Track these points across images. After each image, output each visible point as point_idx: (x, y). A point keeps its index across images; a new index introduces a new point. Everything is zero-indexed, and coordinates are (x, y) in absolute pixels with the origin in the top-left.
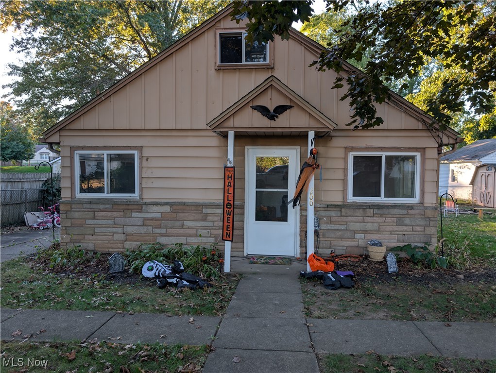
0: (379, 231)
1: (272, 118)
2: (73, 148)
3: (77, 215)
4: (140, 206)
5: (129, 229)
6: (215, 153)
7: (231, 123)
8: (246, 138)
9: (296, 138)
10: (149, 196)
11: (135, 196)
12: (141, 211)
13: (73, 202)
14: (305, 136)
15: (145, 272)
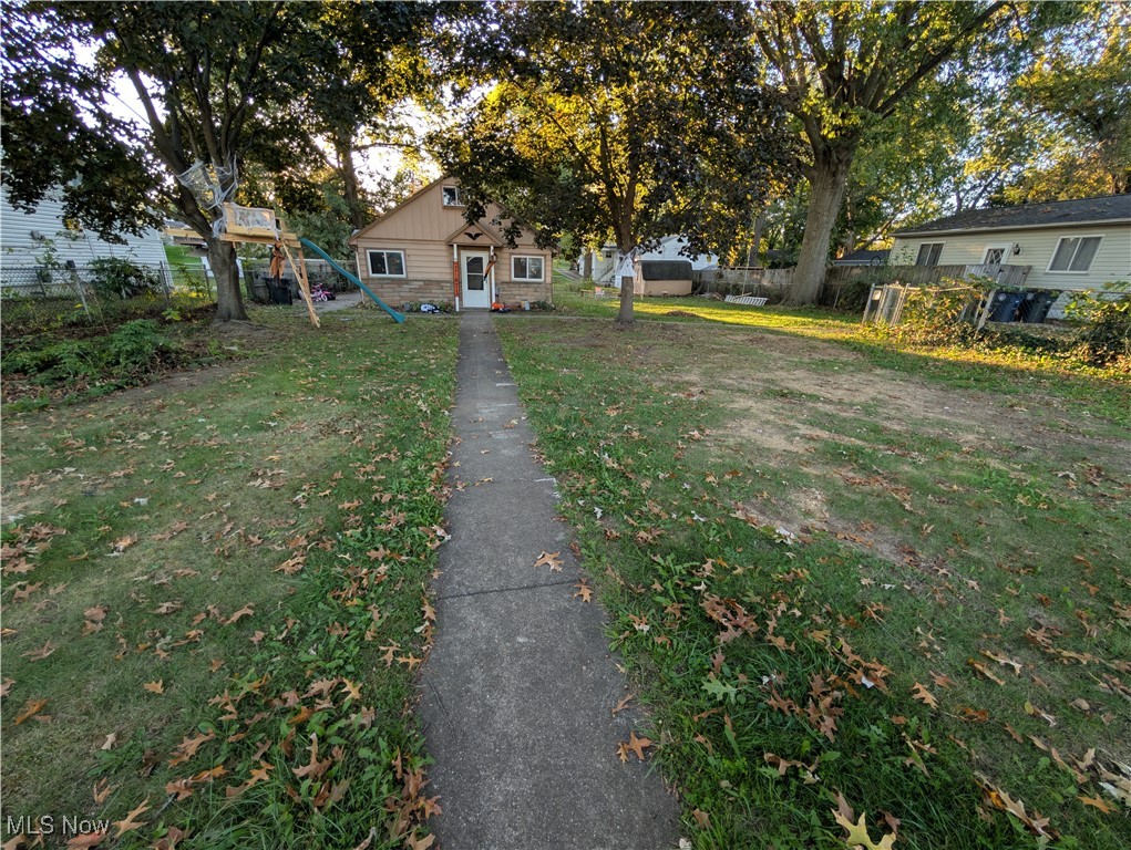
0: (526, 295)
1: (474, 239)
2: (366, 249)
3: (371, 285)
4: (407, 281)
5: (402, 294)
6: (445, 254)
7: (454, 240)
8: (462, 247)
9: (486, 248)
10: (411, 276)
12: (407, 284)
13: (367, 280)
14: (489, 247)
15: (423, 308)
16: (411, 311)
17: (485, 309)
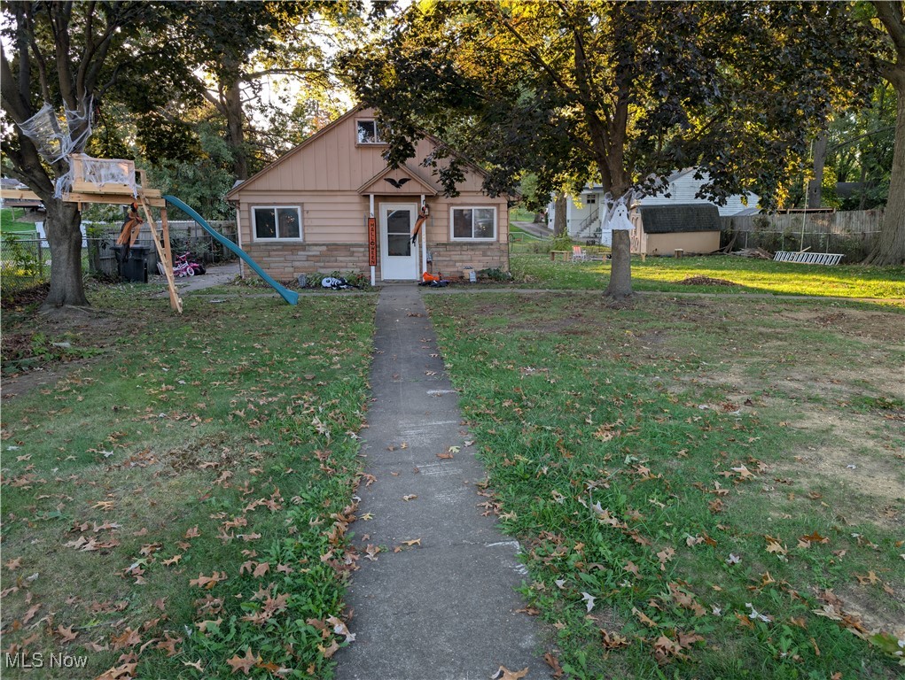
0: (471, 261)
1: (398, 186)
2: (250, 204)
3: (255, 254)
4: (303, 246)
5: (297, 264)
6: (357, 207)
7: (371, 189)
8: (381, 198)
9: (415, 198)
10: (310, 239)
12: (304, 250)
13: (250, 246)
14: (420, 196)
15: (324, 283)
16: (307, 286)
17: (413, 281)
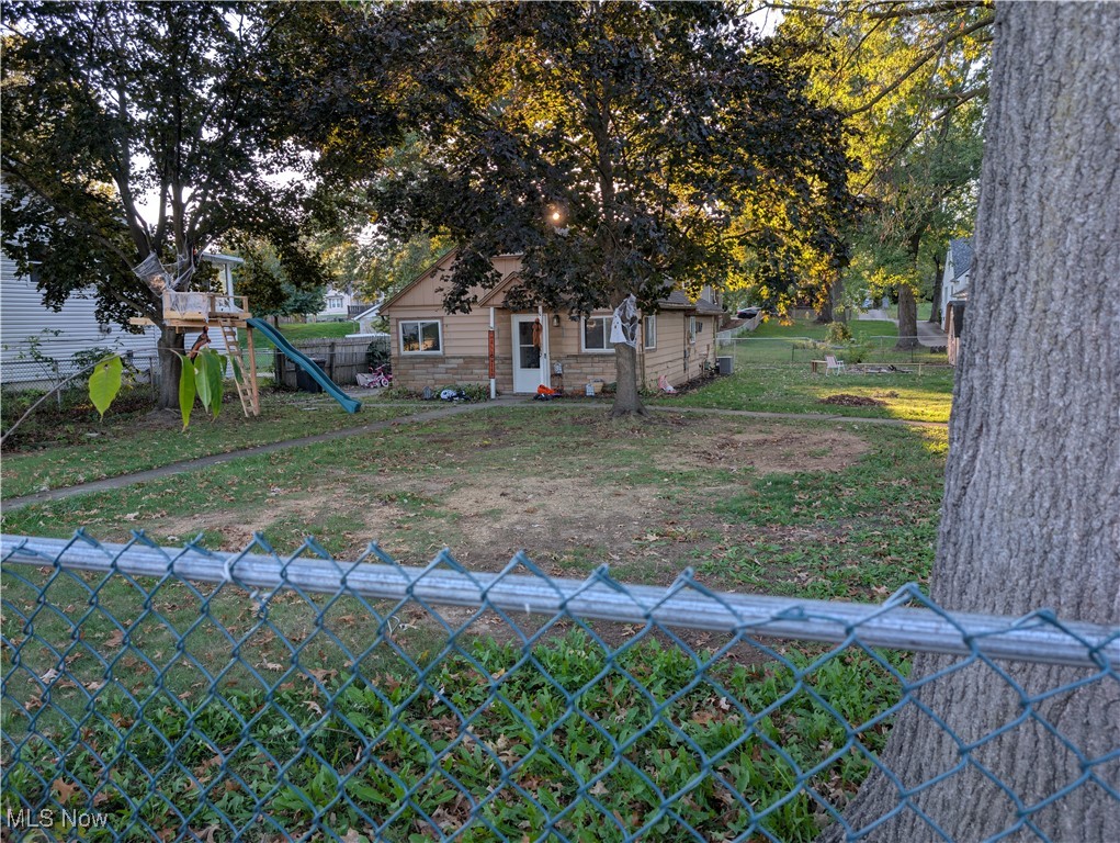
0: (603, 373)
2: (398, 319)
3: (402, 367)
4: (443, 359)
5: (437, 376)
10: (450, 352)
11: (440, 352)
12: (443, 363)
13: (399, 358)
15: (442, 396)
17: (530, 394)
